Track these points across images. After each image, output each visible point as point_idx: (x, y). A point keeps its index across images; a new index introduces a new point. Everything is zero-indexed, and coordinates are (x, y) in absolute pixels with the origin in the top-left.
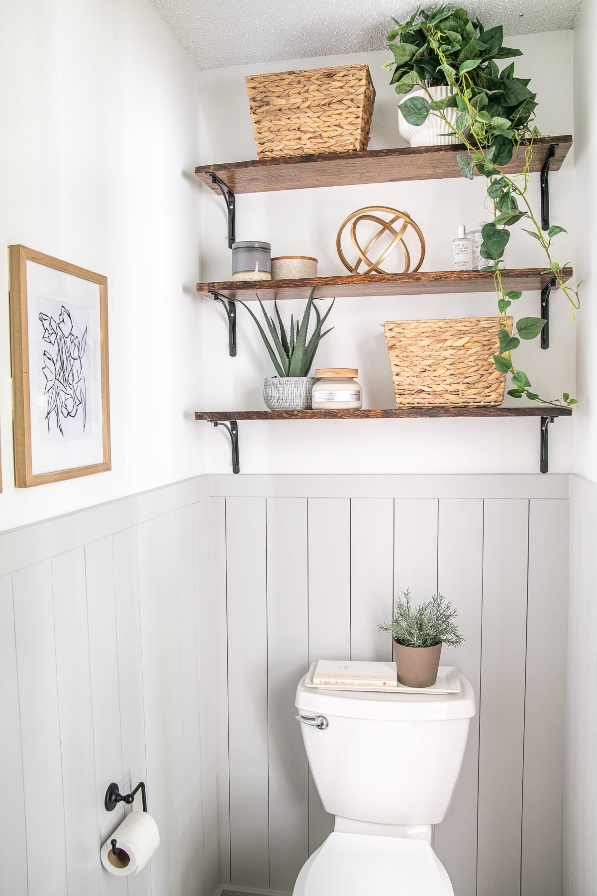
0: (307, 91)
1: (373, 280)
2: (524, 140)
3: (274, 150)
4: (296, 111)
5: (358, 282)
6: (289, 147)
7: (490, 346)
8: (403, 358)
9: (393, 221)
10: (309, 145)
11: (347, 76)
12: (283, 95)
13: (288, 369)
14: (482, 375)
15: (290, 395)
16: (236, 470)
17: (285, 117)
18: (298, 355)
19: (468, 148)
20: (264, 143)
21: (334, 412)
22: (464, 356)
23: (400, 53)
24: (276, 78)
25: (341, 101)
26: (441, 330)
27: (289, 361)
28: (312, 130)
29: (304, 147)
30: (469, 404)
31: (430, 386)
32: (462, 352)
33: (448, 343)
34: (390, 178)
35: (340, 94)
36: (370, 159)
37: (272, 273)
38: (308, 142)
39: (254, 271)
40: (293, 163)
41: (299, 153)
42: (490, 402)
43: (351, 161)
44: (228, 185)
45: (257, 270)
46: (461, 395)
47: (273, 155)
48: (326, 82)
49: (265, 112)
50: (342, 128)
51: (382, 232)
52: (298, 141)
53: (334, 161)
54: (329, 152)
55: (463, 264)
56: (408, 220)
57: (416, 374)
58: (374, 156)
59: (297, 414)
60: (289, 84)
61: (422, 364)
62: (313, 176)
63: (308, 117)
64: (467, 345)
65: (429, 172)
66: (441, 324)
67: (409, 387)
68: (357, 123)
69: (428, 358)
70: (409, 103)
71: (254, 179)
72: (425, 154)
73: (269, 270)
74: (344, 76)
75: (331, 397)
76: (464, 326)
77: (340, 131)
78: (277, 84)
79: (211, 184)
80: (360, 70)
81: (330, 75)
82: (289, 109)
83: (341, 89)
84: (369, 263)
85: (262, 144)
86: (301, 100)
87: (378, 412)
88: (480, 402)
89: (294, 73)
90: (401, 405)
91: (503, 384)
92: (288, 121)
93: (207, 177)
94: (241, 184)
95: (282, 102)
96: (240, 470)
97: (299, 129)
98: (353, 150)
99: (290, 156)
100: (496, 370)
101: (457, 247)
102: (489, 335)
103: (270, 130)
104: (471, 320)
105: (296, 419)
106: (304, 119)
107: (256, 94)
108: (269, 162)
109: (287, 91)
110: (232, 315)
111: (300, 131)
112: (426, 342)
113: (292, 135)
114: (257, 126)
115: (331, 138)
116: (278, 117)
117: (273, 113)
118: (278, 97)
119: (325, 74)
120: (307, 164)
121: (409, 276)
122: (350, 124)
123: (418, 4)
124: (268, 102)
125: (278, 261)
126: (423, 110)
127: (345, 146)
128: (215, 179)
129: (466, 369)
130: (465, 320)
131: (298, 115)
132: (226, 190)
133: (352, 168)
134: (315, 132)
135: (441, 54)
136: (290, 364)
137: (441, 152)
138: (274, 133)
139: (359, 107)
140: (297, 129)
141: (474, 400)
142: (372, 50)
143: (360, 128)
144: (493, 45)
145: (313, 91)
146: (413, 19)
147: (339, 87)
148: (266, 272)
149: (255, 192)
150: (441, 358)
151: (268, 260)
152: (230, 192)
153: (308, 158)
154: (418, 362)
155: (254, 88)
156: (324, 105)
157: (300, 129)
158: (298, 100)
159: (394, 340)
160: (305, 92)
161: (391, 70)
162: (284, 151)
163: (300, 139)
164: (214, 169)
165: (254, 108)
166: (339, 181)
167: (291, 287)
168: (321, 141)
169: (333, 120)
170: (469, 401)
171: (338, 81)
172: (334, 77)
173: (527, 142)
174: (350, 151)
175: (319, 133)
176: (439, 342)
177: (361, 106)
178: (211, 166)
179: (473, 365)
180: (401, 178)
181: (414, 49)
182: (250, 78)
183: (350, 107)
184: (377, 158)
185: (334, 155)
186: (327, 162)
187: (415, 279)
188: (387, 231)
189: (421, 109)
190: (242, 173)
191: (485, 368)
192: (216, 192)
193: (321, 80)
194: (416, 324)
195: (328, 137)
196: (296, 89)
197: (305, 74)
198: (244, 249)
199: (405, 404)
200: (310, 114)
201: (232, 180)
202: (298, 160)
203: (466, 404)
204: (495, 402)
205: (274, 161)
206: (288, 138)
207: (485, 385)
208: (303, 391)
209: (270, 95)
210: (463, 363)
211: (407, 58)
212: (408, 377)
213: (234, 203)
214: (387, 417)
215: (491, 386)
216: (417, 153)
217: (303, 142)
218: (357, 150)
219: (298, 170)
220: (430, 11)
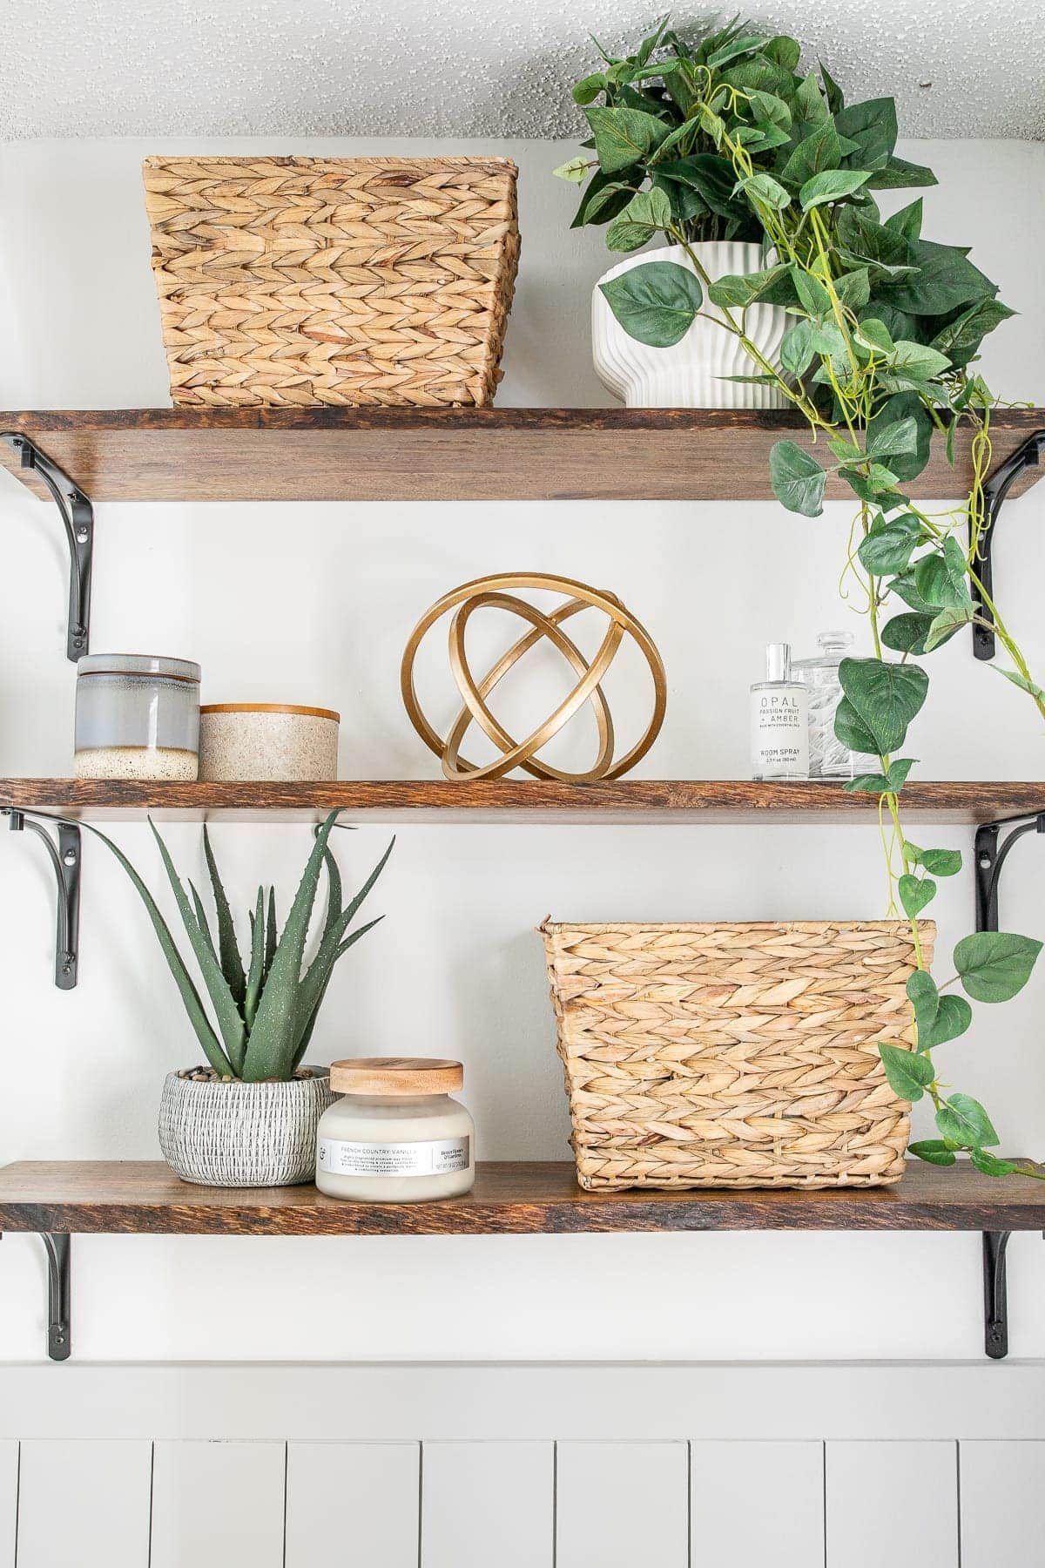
0: (330, 220)
1: (519, 798)
2: (967, 411)
3: (224, 382)
4: (296, 274)
5: (474, 803)
6: (270, 379)
7: (870, 1009)
8: (607, 1038)
9: (564, 614)
10: (331, 378)
11: (454, 187)
12: (257, 223)
13: (239, 1051)
14: (844, 1095)
15: (246, 1142)
16: (59, 1348)
17: (261, 289)
18: (276, 1008)
19: (813, 422)
20: (193, 359)
21: (389, 1212)
22: (790, 1034)
23: (616, 136)
24: (238, 172)
25: (431, 259)
26: (720, 954)
27: (245, 1026)
28: (342, 334)
29: (317, 381)
30: (803, 1181)
31: (688, 1123)
32: (784, 1023)
33: (743, 997)
34: (557, 490)
35: (431, 238)
36: (518, 433)
37: (202, 753)
38: (329, 369)
39: (144, 748)
40: (281, 428)
41: (298, 398)
42: (868, 1176)
43: (456, 436)
44: (73, 475)
45: (152, 745)
46: (778, 1151)
47: (220, 397)
48: (390, 199)
49: (200, 269)
50: (433, 335)
51: (529, 640)
52: (297, 363)
53: (409, 432)
54: (391, 402)
55: (787, 755)
56: (624, 619)
57: (644, 1087)
58: (531, 426)
59: (269, 1219)
60: (277, 193)
61: (661, 1055)
62: (336, 469)
63: (332, 294)
64: (797, 1002)
65: (669, 481)
66: (722, 938)
67: (621, 1125)
68: (478, 325)
69: (684, 1039)
70: (635, 282)
71: (156, 464)
72: (680, 432)
73: (191, 744)
74: (442, 187)
75: (381, 1163)
76: (792, 945)
77: (426, 344)
78: (240, 189)
79: (19, 468)
80: (493, 175)
81: (403, 180)
82: (273, 267)
83: (435, 224)
84: (503, 740)
85: (185, 363)
86: (310, 245)
87: (531, 1214)
88: (836, 1176)
89: (294, 164)
90: (595, 1182)
91: (904, 1121)
92: (270, 303)
93: (7, 446)
94: (112, 476)
95: (251, 245)
96: (73, 1349)
97: (301, 327)
98: (464, 404)
99: (272, 405)
100: (885, 1078)
101: (769, 706)
102: (867, 975)
103: (214, 322)
104: (812, 928)
105: (265, 1233)
106: (317, 299)
107: (175, 212)
108: (205, 419)
109: (271, 215)
110: (70, 861)
111: (309, 336)
112: (675, 991)
113: (278, 343)
114: (171, 306)
115: (399, 362)
116: (238, 288)
117: (223, 274)
118: (241, 228)
119: (389, 175)
120: (326, 433)
121: (631, 792)
122: (456, 325)
123: (663, 12)
124: (209, 240)
125: (220, 715)
126: (678, 304)
127: (440, 390)
128: (32, 456)
129: (795, 1074)
130: (796, 926)
131: (302, 286)
132: (66, 488)
133: (456, 455)
134: (349, 342)
135: (738, 151)
136: (247, 1033)
137: (728, 430)
138: (221, 332)
139: (486, 281)
140: (295, 327)
141: (820, 1170)
142: (508, 136)
143: (485, 340)
144: (872, 144)
145: (350, 220)
146: (646, 52)
147: (428, 218)
148: (183, 751)
149: (155, 500)
150: (721, 1038)
151: (191, 710)
152: (78, 495)
153: (328, 417)
154: (650, 1051)
155: (166, 194)
156: (382, 264)
157: (306, 330)
158: (303, 243)
159: (580, 982)
160: (326, 221)
161: (579, 184)
162: (253, 389)
163: (303, 357)
164: (28, 424)
165: (166, 254)
166: (409, 487)
167: (263, 807)
168: (370, 369)
169: (403, 312)
170: (804, 1170)
171: (424, 198)
172: (415, 188)
173: (975, 416)
174: (455, 405)
175: (364, 346)
176: (716, 990)
177: (492, 277)
178: (19, 414)
179: (816, 1062)
180: (586, 493)
181: (657, 128)
182: (155, 162)
183: (460, 278)
184: (541, 432)
185: (408, 412)
186: (385, 432)
187: (650, 802)
188: (545, 639)
189: (674, 299)
190: (120, 444)
191: (855, 1071)
192: (36, 492)
193: (374, 191)
194: (649, 937)
195: (390, 360)
196: (298, 210)
197: (328, 168)
198: (113, 678)
199: (608, 1179)
200: (337, 286)
201: (87, 461)
202: (298, 418)
203: (795, 1181)
204: (882, 1175)
205: (221, 416)
206: (267, 352)
207: (853, 1123)
208: (286, 1127)
209: (217, 221)
210: (785, 1054)
211: (631, 155)
212: (618, 1095)
213: (89, 527)
214: (558, 1229)
215: (868, 1130)
216: (656, 427)
217: (314, 366)
218: (474, 402)
219: (294, 450)
220: (691, 39)
